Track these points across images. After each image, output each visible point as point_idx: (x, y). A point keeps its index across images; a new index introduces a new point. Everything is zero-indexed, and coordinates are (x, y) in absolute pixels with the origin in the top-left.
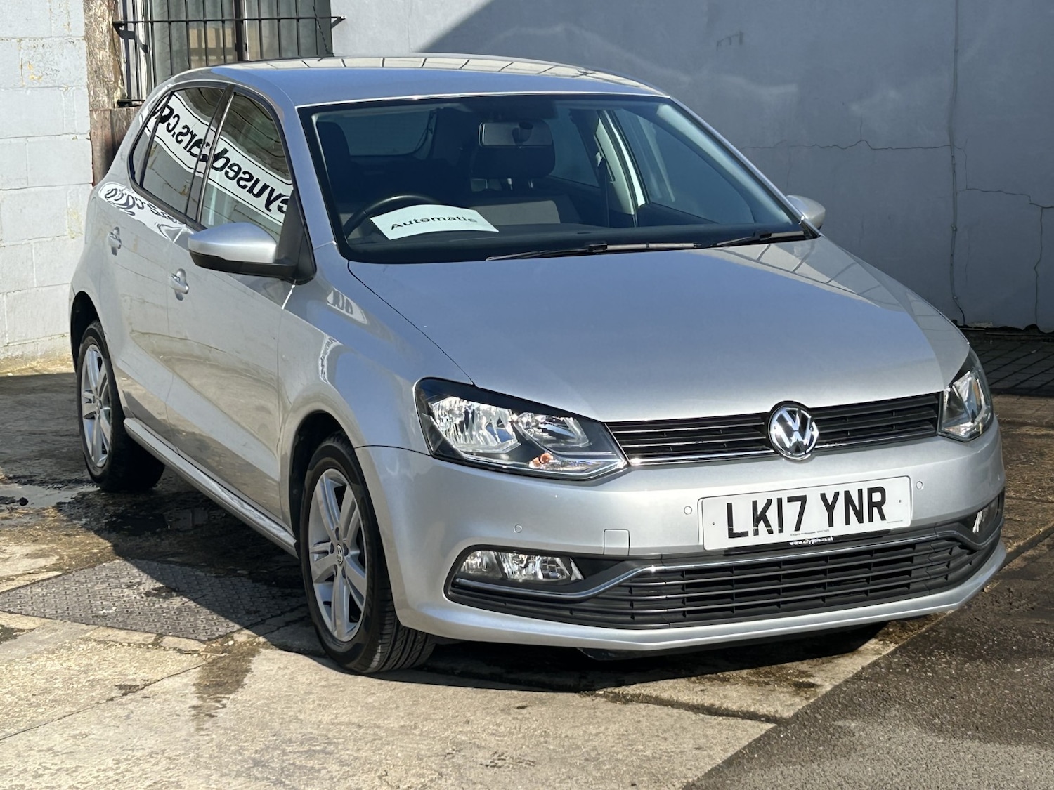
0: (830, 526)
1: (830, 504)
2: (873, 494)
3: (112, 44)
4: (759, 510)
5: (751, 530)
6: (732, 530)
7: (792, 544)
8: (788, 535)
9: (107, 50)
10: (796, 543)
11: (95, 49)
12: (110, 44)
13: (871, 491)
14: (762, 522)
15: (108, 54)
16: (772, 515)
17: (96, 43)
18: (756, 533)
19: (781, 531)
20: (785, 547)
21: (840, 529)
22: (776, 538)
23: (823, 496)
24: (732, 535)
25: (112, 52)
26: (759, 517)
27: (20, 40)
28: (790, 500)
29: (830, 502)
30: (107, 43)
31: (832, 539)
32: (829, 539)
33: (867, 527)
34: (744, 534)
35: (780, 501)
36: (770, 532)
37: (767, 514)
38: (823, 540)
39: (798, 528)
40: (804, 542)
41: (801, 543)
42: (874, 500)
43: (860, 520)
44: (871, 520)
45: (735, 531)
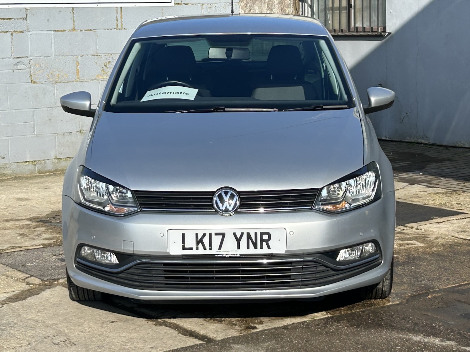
0: (238, 249)
1: (238, 238)
2: (263, 235)
3: (295, 5)
4: (199, 238)
5: (194, 247)
6: (184, 246)
7: (216, 256)
8: (215, 251)
9: (292, 8)
10: (219, 256)
11: (285, 7)
12: (293, 5)
13: (262, 234)
14: (201, 243)
15: (292, 10)
16: (206, 240)
17: (285, 5)
18: (197, 248)
19: (211, 249)
20: (212, 257)
21: (244, 250)
22: (208, 252)
23: (235, 234)
24: (184, 249)
25: (294, 9)
26: (199, 241)
27: (202, 5)
28: (216, 234)
29: (238, 237)
30: (292, 5)
31: (239, 255)
32: (237, 255)
33: (259, 251)
34: (191, 249)
35: (210, 234)
36: (205, 249)
37: (203, 240)
38: (234, 255)
39: (220, 248)
40: (223, 256)
41: (221, 256)
42: (264, 238)
43: (256, 247)
44: (262, 248)
45: (186, 247)
